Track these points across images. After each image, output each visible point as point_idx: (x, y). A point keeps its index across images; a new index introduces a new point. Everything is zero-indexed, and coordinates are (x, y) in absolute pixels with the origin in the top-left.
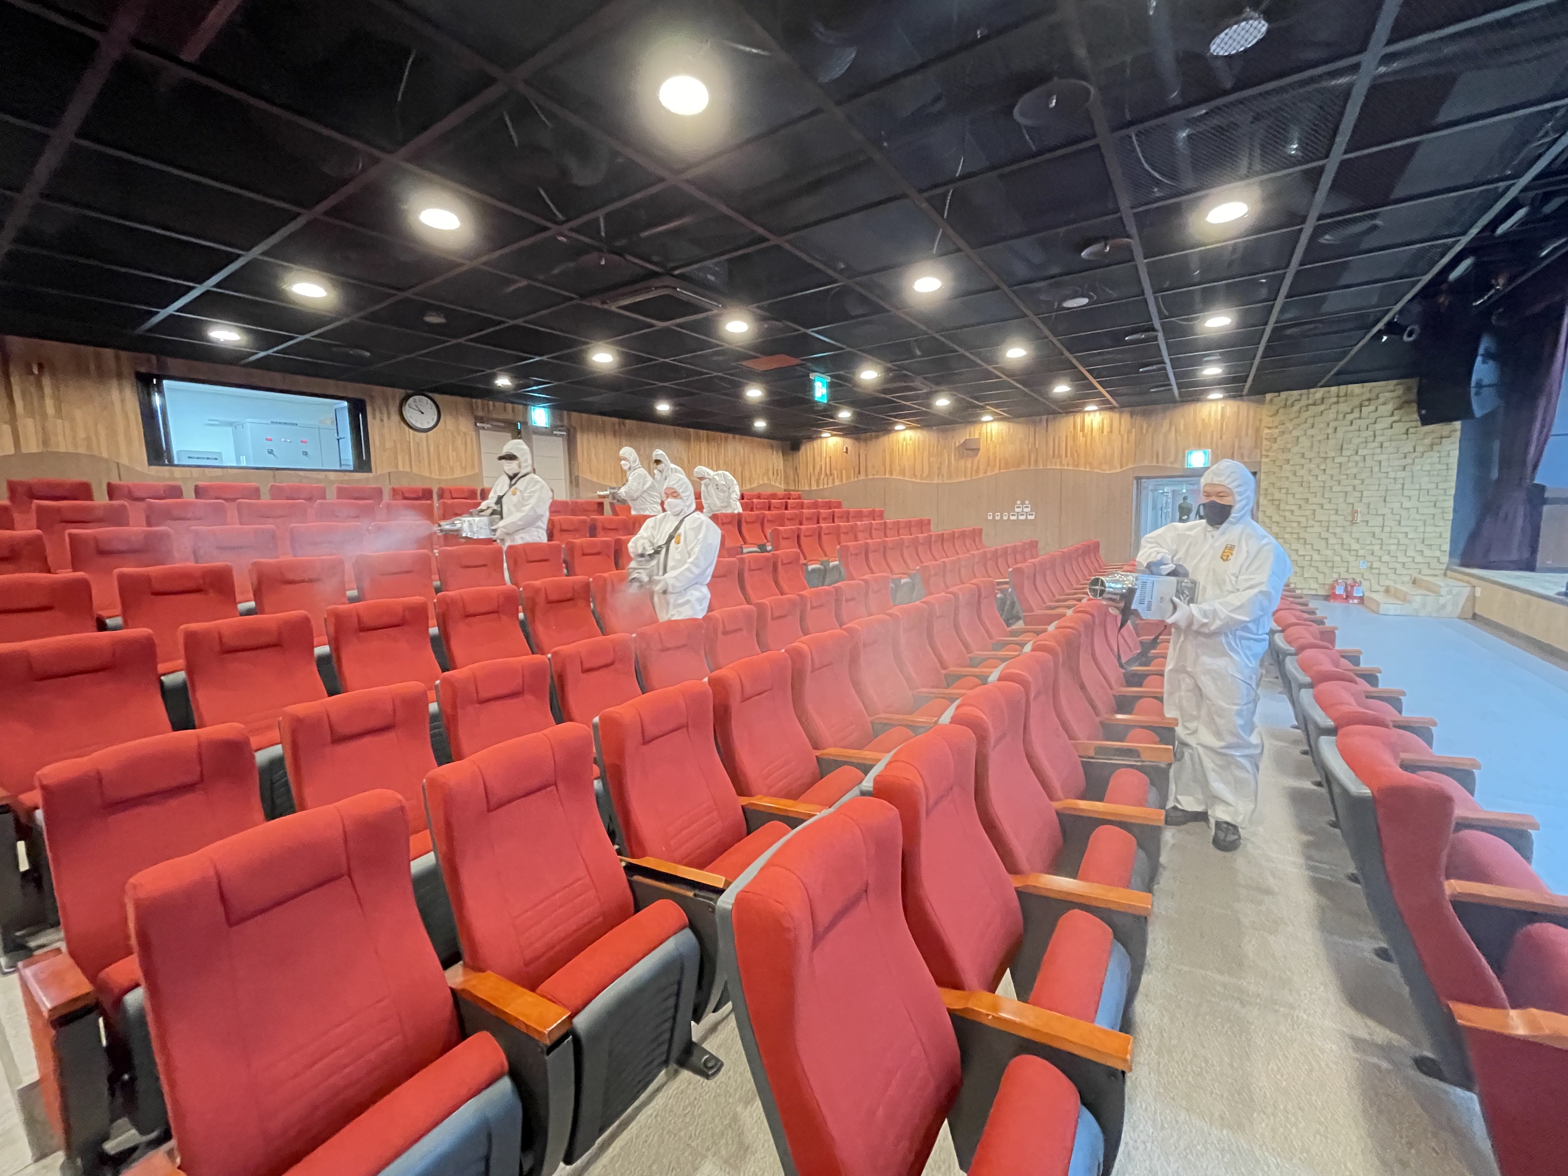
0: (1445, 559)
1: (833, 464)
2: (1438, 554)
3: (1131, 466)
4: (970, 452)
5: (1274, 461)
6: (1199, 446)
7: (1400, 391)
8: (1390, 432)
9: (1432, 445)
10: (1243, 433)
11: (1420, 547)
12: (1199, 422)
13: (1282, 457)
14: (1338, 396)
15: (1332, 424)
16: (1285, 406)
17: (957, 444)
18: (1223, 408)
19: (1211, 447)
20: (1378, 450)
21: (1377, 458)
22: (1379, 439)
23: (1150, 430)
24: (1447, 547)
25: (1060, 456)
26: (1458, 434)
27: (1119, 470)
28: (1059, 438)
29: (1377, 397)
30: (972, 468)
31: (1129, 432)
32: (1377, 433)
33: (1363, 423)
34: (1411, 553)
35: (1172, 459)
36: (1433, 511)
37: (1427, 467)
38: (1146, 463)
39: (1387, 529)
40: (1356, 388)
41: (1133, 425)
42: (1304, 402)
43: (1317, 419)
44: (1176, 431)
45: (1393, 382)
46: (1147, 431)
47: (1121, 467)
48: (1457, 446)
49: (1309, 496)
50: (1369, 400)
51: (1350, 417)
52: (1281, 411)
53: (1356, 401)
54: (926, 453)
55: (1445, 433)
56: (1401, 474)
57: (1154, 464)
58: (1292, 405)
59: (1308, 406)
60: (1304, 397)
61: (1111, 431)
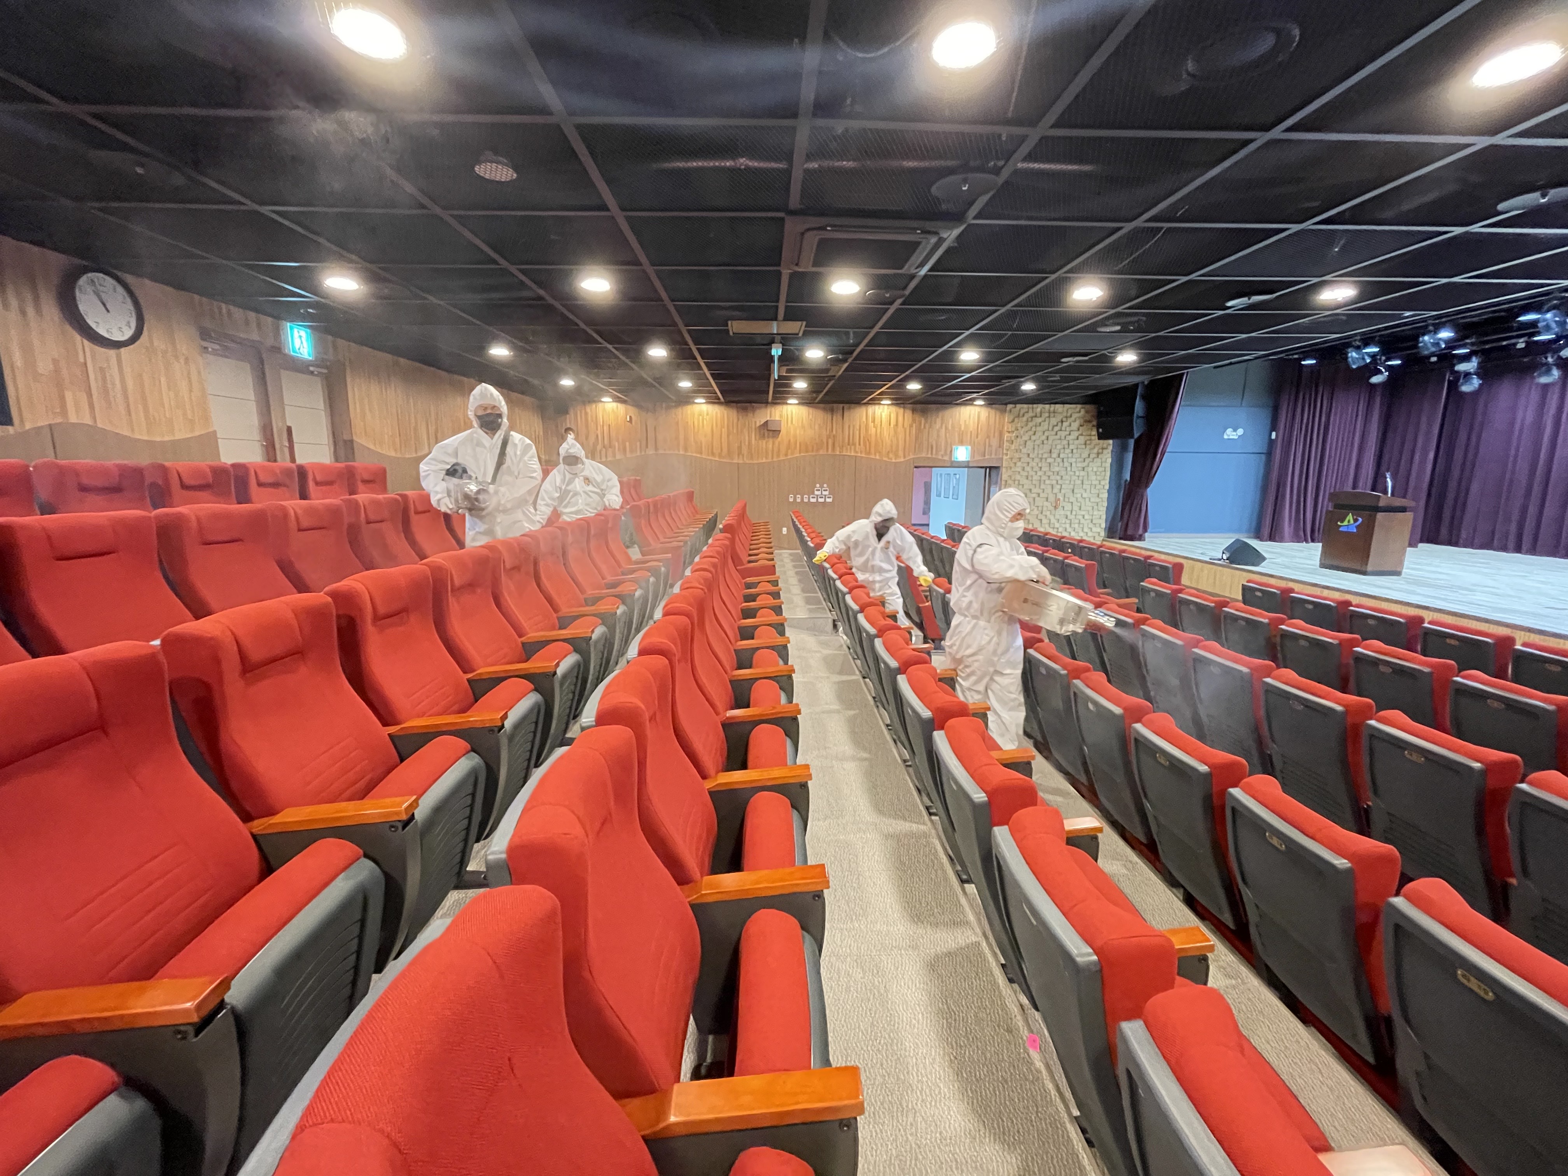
0: (1103, 534)
1: (613, 434)
2: (1099, 530)
3: (912, 456)
4: (771, 433)
5: (1011, 459)
6: (961, 443)
7: (1083, 411)
8: (1076, 442)
9: (1098, 454)
10: (992, 435)
11: (1091, 525)
12: (962, 423)
13: (1017, 455)
14: (1049, 413)
15: (1046, 434)
16: (1018, 416)
17: (758, 424)
18: (979, 413)
19: (970, 444)
20: (1070, 455)
21: (1070, 460)
22: (1071, 447)
23: (927, 426)
24: (1103, 525)
25: (854, 444)
26: (1111, 448)
27: (902, 460)
28: (854, 426)
29: (1071, 416)
30: (773, 450)
31: (911, 426)
32: (1071, 442)
33: (1063, 434)
34: (1086, 530)
35: (942, 453)
36: (1097, 500)
37: (1095, 469)
38: (924, 455)
39: (1074, 513)
40: (1059, 407)
41: (914, 420)
42: (1031, 414)
43: (1038, 429)
44: (946, 428)
45: (1079, 406)
46: (925, 427)
47: (905, 457)
48: (1110, 455)
49: (1032, 487)
50: (1066, 417)
51: (1056, 429)
52: (1016, 420)
53: (1059, 417)
54: (725, 430)
55: (1105, 446)
56: (1082, 473)
57: (929, 456)
58: (1023, 415)
59: (1032, 418)
60: (1031, 410)
61: (897, 425)
